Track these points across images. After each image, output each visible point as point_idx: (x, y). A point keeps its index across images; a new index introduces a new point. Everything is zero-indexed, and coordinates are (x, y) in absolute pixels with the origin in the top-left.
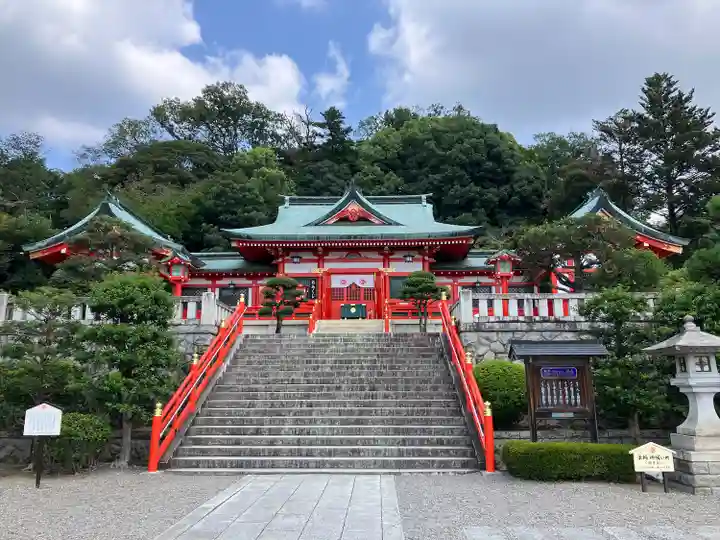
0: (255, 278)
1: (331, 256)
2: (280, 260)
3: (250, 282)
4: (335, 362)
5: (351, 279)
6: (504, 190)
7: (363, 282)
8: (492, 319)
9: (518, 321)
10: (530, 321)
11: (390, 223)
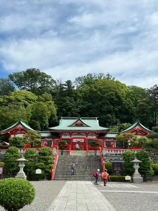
0: (54, 138)
1: (73, 134)
2: (61, 135)
3: (52, 140)
5: (78, 140)
7: (81, 140)
8: (109, 154)
9: (114, 154)
11: (88, 126)
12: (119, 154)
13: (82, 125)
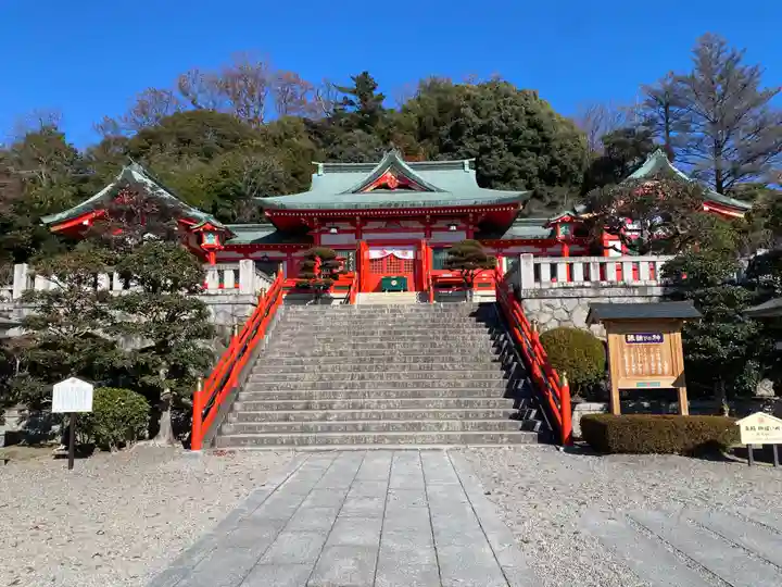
0: (290, 250)
1: (371, 225)
2: (316, 231)
3: (285, 255)
4: (384, 332)
6: (544, 160)
8: (555, 285)
9: (583, 287)
10: (597, 287)
11: (431, 189)
12: (612, 286)
13: (406, 184)
